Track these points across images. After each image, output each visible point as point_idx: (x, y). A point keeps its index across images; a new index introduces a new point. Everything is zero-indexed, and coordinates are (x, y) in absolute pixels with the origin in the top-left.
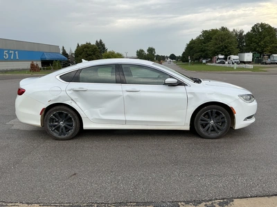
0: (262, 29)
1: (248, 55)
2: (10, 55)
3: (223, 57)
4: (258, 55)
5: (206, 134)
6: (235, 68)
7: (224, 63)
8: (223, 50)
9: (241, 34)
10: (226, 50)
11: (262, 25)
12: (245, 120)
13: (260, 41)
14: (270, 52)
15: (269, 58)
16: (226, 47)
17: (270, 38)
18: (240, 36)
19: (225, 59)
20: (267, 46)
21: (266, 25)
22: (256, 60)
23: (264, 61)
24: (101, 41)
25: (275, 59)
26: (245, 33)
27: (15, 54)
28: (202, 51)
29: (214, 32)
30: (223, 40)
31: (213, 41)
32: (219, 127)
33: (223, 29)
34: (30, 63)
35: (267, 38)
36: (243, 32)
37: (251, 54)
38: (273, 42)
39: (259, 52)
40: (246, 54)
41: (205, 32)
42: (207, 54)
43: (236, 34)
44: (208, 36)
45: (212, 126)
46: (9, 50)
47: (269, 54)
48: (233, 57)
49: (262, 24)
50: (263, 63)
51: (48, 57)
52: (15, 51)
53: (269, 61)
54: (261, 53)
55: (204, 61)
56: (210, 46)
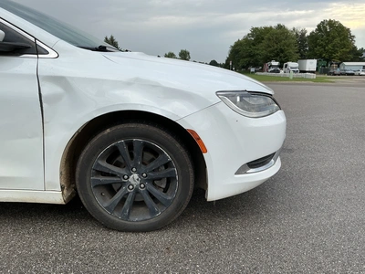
0: (330, 27)
1: (311, 63)
3: (277, 63)
4: (324, 63)
5: (116, 217)
6: (291, 78)
7: (278, 72)
8: (277, 55)
9: (303, 34)
10: (282, 55)
11: (331, 23)
12: (241, 171)
13: (327, 44)
14: (340, 59)
15: (339, 67)
16: (282, 51)
17: (341, 40)
18: (301, 37)
19: (281, 67)
20: (337, 51)
21: (336, 22)
22: (322, 70)
23: (332, 71)
24: (112, 37)
25: (346, 68)
26: (308, 34)
28: (251, 56)
29: (268, 30)
30: (278, 40)
31: (265, 43)
32: (157, 192)
33: (280, 27)
35: (337, 40)
36: (306, 32)
37: (315, 61)
38: (344, 46)
39: (325, 59)
40: (309, 61)
41: (255, 30)
42: (256, 60)
43: (297, 34)
44: (259, 35)
45: (137, 191)
47: (339, 62)
48: (291, 64)
49: (330, 21)
50: (330, 74)
53: (338, 71)
54: (328, 60)
55: (253, 70)
56: (261, 50)
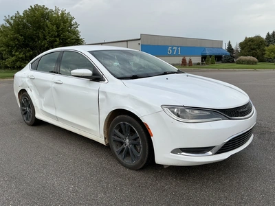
2: (173, 50)
5: (120, 158)
27: (178, 50)
34: (182, 58)
46: (173, 47)
51: (208, 53)
52: (178, 47)
